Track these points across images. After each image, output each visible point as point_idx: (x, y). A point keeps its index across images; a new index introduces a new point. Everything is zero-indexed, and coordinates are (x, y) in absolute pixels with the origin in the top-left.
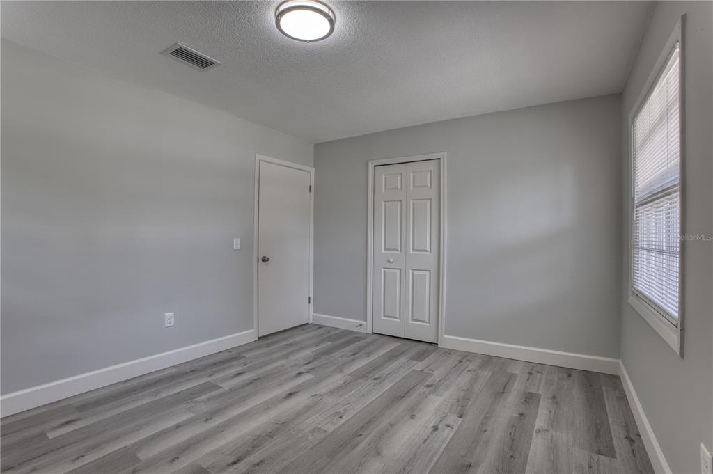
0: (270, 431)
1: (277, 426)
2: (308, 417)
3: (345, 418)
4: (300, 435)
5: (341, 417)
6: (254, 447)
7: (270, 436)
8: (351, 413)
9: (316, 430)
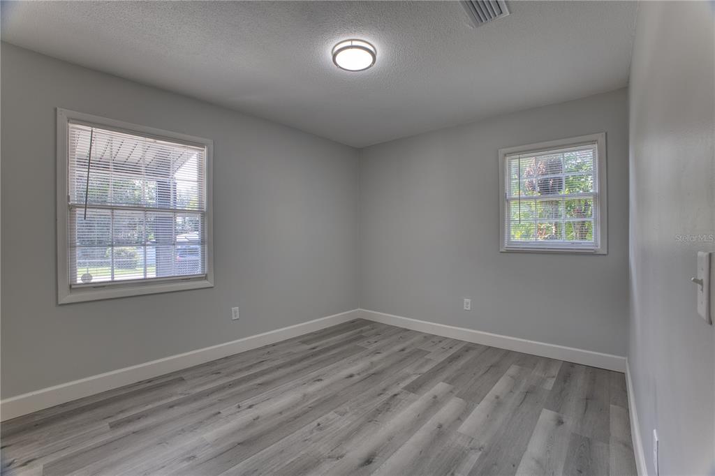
0: (380, 415)
1: (375, 419)
2: (350, 425)
3: (315, 423)
4: (356, 410)
5: (319, 425)
6: (387, 403)
7: (378, 411)
8: (306, 429)
9: (343, 414)
